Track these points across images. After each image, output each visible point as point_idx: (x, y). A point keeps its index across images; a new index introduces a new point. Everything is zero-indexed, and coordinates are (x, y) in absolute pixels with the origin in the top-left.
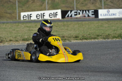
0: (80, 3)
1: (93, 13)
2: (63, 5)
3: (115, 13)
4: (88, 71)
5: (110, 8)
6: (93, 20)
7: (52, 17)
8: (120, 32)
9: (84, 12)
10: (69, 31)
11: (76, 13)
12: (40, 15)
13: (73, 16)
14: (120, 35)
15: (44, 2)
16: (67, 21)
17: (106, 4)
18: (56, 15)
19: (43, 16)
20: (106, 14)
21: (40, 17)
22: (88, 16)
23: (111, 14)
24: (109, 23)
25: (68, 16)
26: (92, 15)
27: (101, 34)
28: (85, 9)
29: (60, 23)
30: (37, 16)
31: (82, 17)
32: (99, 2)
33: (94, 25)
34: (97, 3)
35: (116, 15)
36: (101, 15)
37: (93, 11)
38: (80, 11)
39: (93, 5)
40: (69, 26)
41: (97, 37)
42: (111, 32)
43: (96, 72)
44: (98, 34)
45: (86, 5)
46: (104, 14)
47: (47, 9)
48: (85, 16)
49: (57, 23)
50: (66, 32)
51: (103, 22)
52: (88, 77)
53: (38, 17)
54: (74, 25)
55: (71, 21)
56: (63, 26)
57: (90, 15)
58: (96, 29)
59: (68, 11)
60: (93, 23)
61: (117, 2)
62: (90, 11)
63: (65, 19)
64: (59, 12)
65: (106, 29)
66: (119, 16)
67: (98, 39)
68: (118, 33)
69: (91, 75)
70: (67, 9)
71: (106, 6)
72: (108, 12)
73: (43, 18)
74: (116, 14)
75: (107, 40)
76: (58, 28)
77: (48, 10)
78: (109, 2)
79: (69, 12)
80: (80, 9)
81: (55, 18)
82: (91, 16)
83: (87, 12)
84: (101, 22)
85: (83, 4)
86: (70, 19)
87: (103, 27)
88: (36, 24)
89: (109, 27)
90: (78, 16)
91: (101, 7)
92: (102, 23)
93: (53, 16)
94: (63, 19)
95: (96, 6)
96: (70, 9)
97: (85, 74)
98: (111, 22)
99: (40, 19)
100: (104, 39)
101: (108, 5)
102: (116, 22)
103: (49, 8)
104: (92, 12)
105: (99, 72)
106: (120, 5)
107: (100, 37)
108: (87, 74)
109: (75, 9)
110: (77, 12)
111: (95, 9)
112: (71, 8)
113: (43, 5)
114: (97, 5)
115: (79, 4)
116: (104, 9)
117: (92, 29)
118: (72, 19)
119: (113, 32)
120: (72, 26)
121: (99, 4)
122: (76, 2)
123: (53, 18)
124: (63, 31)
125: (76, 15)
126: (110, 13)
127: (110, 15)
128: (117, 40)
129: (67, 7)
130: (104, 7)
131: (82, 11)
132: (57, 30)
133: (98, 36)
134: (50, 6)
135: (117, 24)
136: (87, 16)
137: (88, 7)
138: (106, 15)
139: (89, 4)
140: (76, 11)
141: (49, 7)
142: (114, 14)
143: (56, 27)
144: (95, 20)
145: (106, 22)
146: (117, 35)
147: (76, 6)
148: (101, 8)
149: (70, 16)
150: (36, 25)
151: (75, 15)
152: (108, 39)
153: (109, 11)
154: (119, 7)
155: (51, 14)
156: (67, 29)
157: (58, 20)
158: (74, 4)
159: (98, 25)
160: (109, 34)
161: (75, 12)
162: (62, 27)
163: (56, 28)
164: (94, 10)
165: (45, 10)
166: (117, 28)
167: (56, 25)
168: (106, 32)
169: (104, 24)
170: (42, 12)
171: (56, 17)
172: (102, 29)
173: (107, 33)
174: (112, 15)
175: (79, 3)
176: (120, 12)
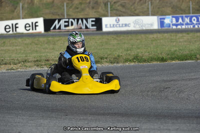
0: (73, 7)
1: (93, 23)
2: (47, 11)
3: (127, 23)
4: (86, 114)
5: (120, 16)
6: (93, 34)
7: (29, 29)
8: (136, 52)
9: (80, 21)
10: (57, 51)
11: (67, 24)
12: (11, 26)
13: (62, 27)
14: (137, 57)
15: (17, 7)
16: (53, 36)
17: (114, 9)
18: (36, 26)
19: (16, 28)
20: (113, 25)
21: (11, 29)
22: (86, 27)
23: (122, 25)
24: (118, 38)
25: (55, 28)
26: (93, 25)
27: (106, 56)
28: (81, 17)
29: (41, 39)
30: (5, 29)
31: (76, 29)
32: (103, 6)
33: (96, 42)
34: (100, 8)
35: (129, 26)
36: (106, 25)
37: (94, 19)
38: (74, 19)
39: (94, 10)
40: (57, 43)
41: (100, 60)
42: (121, 53)
43: (99, 114)
44: (102, 55)
45: (83, 10)
46: (110, 25)
47: (21, 17)
48: (81, 28)
49: (36, 39)
50: (51, 53)
51: (109, 37)
52: (86, 122)
53: (8, 30)
54: (64, 41)
55: (59, 36)
56: (46, 43)
57: (89, 26)
58: (99, 48)
59: (55, 20)
60: (93, 39)
61: (132, 6)
62: (89, 20)
63: (49, 33)
64: (40, 21)
65: (115, 47)
66: (134, 27)
67: (101, 63)
68: (133, 54)
69: (91, 119)
70: (53, 18)
71: (115, 11)
72: (117, 21)
73: (16, 31)
74: (129, 24)
75: (115, 64)
76: (39, 46)
77: (23, 18)
78: (118, 6)
79: (57, 22)
80: (74, 17)
81: (34, 31)
82: (91, 27)
83: (84, 21)
84: (106, 37)
85: (77, 8)
86: (58, 33)
87: (110, 44)
88: (4, 40)
89: (118, 44)
90: (70, 28)
91: (106, 13)
92: (108, 39)
93: (31, 28)
94: (46, 33)
95: (98, 12)
96: (58, 17)
97: (82, 118)
98: (122, 37)
99: (11, 32)
100: (111, 62)
101: (117, 10)
102: (130, 37)
103: (25, 16)
104: (92, 21)
105: (103, 114)
106: (135, 10)
107: (105, 59)
108: (85, 118)
109: (66, 17)
110: (68, 22)
111: (97, 16)
112: (59, 15)
113: (16, 11)
114: (100, 10)
115: (71, 10)
116: (111, 16)
117: (93, 48)
118: (61, 33)
119: (125, 53)
120: (61, 43)
121: (104, 9)
122: (67, 6)
123: (31, 31)
124: (47, 51)
125: (68, 26)
126: (121, 23)
127: (120, 27)
128: (132, 64)
129: (53, 14)
130: (111, 13)
131: (76, 20)
132: (38, 49)
133: (102, 58)
134: (26, 12)
135: (132, 39)
136: (84, 27)
137: (86, 13)
138: (113, 27)
139: (87, 9)
140: (67, 20)
141: (24, 14)
142: (126, 25)
143: (36, 44)
144: (97, 34)
145: (115, 36)
146: (132, 57)
147: (67, 12)
148: (106, 16)
149: (57, 27)
150: (4, 42)
151: (65, 26)
152: (118, 63)
153: (119, 20)
154: (134, 13)
155: (27, 25)
156: (53, 49)
157: (39, 35)
158: (64, 9)
159: (101, 42)
160: (119, 56)
161: (65, 22)
162: (46, 45)
163: (35, 46)
164: (96, 19)
165: (18, 18)
166: (131, 47)
167: (36, 42)
168: (114, 52)
169: (111, 40)
170: (14, 22)
171: (36, 29)
172: (108, 47)
173: (116, 54)
174: (124, 25)
175: (71, 7)
176: (135, 21)
